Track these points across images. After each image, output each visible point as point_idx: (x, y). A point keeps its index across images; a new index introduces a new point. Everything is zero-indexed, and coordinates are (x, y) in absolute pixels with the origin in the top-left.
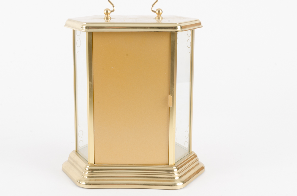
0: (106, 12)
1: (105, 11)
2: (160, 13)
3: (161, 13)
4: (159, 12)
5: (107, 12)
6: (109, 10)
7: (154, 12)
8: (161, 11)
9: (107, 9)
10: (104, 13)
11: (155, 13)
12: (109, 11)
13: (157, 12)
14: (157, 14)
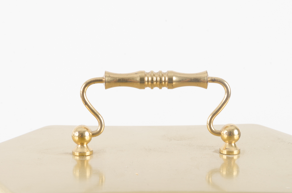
1: (77, 134)
2: (234, 140)
3: (236, 136)
4: (231, 134)
5: (82, 136)
6: (87, 130)
7: (218, 134)
8: (236, 132)
9: (81, 127)
10: (75, 141)
11: (219, 138)
12: (87, 135)
13: (225, 133)
14: (224, 140)
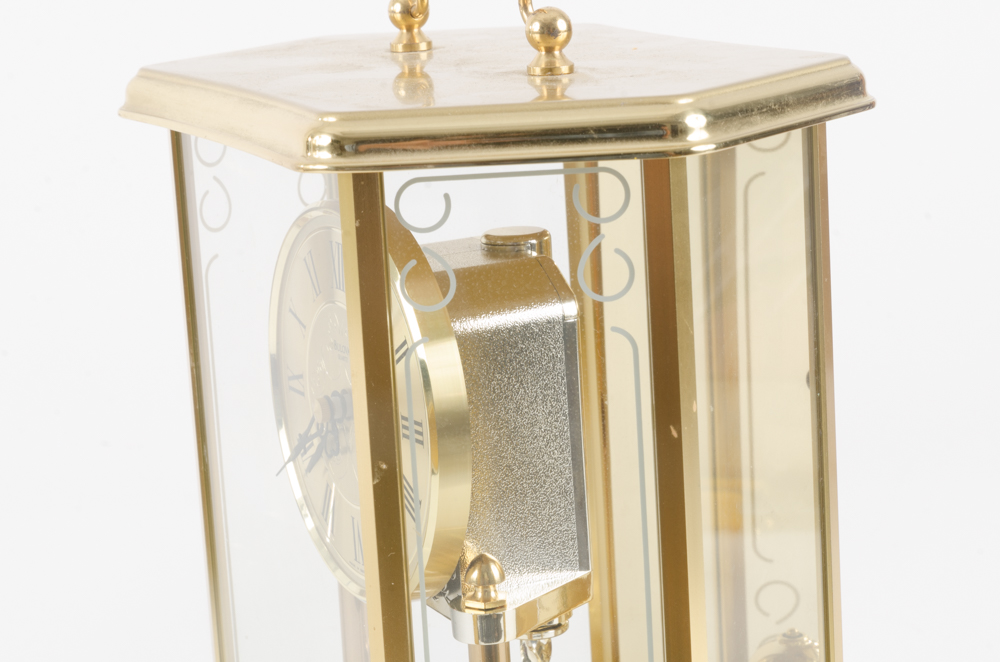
0: (542, 32)
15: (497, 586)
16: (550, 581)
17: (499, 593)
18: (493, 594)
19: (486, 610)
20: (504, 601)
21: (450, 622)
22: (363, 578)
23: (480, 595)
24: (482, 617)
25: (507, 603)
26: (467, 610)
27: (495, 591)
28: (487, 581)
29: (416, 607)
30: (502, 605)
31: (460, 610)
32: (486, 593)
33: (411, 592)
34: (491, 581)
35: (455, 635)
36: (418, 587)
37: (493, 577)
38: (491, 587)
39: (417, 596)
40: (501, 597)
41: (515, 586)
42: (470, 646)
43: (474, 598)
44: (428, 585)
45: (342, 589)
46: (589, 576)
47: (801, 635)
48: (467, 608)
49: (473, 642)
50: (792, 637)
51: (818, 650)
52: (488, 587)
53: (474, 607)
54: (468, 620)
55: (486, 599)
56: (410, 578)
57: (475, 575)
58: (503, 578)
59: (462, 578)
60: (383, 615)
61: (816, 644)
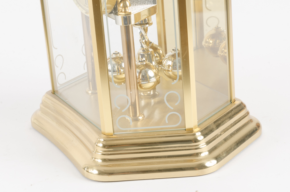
15: (128, 8)
16: (144, 7)
17: (129, 10)
18: (127, 10)
19: (125, 15)
20: (131, 12)
21: (115, 20)
22: (88, 9)
23: (123, 11)
24: (124, 17)
25: (132, 13)
26: (119, 15)
27: (128, 9)
28: (125, 6)
29: (104, 17)
30: (130, 13)
31: (117, 15)
32: (125, 10)
33: (102, 11)
34: (127, 6)
35: (116, 23)
36: (105, 9)
37: (127, 5)
38: (127, 8)
39: (105, 13)
40: (129, 11)
41: (134, 9)
42: (121, 26)
43: (122, 12)
44: (108, 9)
45: (82, 14)
46: (156, 6)
47: (220, 28)
48: (120, 15)
49: (122, 25)
50: (217, 28)
51: (225, 32)
52: (126, 8)
53: (121, 15)
54: (120, 18)
55: (125, 12)
56: (102, 6)
57: (122, 5)
58: (130, 6)
59: (118, 6)
60: (94, 15)
61: (225, 31)
